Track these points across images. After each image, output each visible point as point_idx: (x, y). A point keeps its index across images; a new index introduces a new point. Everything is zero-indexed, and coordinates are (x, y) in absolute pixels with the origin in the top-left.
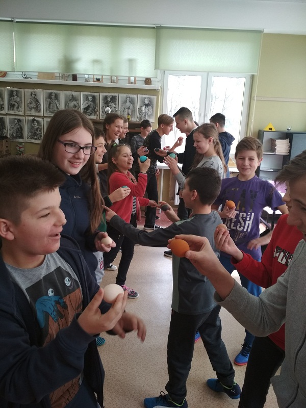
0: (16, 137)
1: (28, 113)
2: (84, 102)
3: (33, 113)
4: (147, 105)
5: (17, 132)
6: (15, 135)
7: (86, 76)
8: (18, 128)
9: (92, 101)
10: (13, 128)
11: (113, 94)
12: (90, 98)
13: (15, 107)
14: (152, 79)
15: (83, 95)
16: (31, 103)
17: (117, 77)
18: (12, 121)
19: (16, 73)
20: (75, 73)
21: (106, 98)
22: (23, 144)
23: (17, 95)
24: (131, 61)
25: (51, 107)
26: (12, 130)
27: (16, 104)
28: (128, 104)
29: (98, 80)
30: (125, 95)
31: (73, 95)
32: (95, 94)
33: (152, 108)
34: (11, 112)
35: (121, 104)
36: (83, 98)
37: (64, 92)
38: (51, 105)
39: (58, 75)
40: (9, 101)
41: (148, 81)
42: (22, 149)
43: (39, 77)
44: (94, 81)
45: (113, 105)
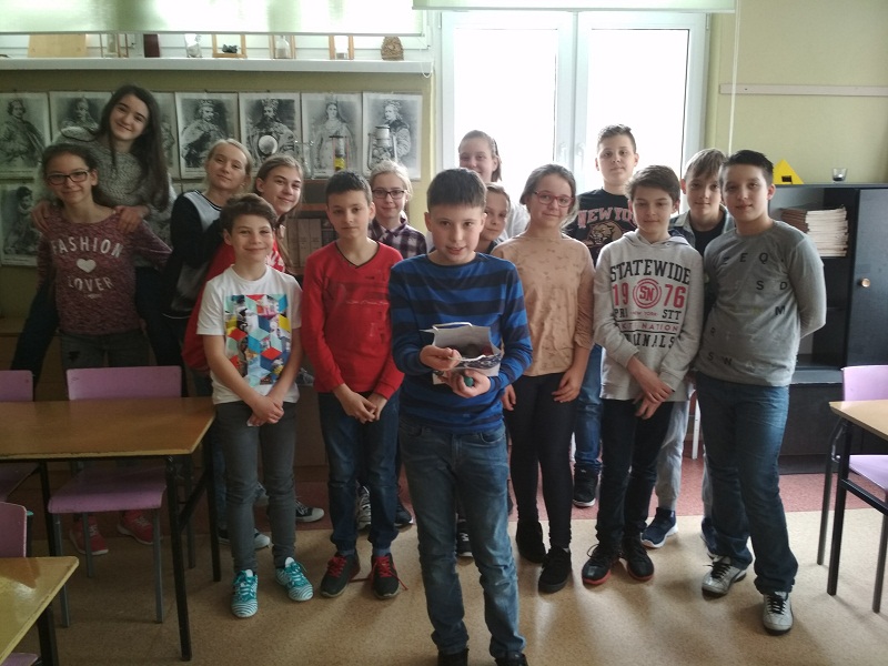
1: (1, 170)
2: (188, 123)
3: (19, 168)
4: (394, 126)
7: (191, 41)
9: (213, 121)
11: (283, 96)
12: (208, 111)
14: (405, 43)
15: (185, 102)
16: (10, 138)
17: (291, 35)
20: (152, 28)
21: (258, 108)
28: (333, 124)
29: (230, 51)
30: (320, 98)
32: (224, 97)
33: (411, 132)
35: (310, 124)
36: (185, 111)
39: (92, 40)
41: (392, 48)
43: (33, 48)
44: (216, 55)
45: (285, 129)
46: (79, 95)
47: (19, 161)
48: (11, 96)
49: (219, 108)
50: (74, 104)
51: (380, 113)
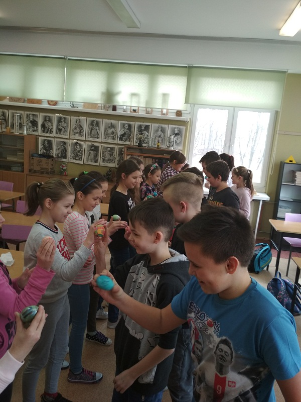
0: (61, 157)
1: (72, 137)
2: (121, 129)
3: (77, 137)
4: (176, 135)
5: (61, 153)
6: (60, 155)
7: (125, 107)
8: (63, 150)
9: (128, 129)
10: (59, 149)
11: (147, 124)
12: (127, 126)
13: (62, 131)
14: (182, 112)
15: (121, 123)
16: (76, 129)
17: (152, 108)
18: (58, 144)
19: (65, 102)
20: (115, 104)
21: (140, 126)
22: (66, 163)
23: (64, 121)
24: (165, 95)
25: (93, 133)
26: (58, 151)
27: (63, 128)
28: (160, 133)
29: (135, 111)
30: (157, 125)
31: (111, 123)
32: (131, 123)
33: (181, 137)
34: (59, 135)
36: (121, 126)
37: (104, 120)
38: (93, 131)
39: (101, 105)
40: (58, 125)
41: (179, 113)
42: (65, 168)
43: (84, 106)
44: (131, 112)
45: (146, 133)
46: (94, 119)
47: (77, 134)
48: (77, 118)
49: (130, 126)
50: (93, 122)
51: (173, 130)
